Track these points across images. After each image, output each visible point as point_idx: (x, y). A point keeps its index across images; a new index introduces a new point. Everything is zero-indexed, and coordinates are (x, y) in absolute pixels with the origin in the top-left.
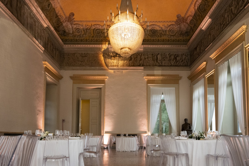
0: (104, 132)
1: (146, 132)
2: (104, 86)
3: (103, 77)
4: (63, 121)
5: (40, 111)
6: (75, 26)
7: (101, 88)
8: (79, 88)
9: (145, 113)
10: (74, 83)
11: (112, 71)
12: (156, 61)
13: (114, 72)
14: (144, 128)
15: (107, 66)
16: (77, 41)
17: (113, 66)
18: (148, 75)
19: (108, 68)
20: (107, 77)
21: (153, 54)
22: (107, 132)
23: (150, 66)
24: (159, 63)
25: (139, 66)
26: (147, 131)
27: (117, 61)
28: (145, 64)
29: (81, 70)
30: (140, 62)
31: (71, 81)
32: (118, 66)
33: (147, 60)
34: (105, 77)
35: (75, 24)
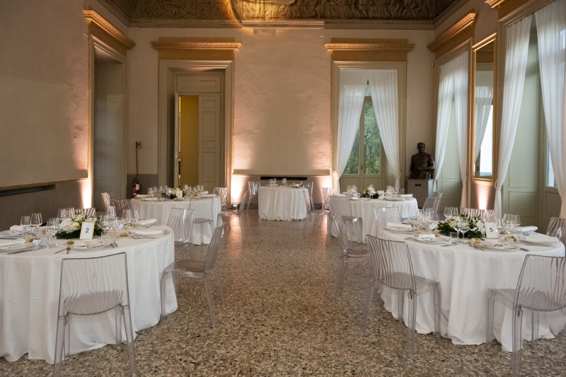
0: (232, 172)
1: (327, 173)
2: (232, 66)
3: (229, 44)
4: (138, 145)
5: (80, 128)
7: (224, 70)
8: (173, 70)
9: (326, 128)
10: (160, 58)
11: (250, 30)
12: (353, 6)
13: (255, 32)
14: (324, 162)
15: (238, 17)
17: (253, 18)
18: (334, 41)
19: (241, 22)
20: (239, 44)
22: (238, 172)
23: (339, 17)
24: (360, 11)
25: (315, 17)
26: (331, 169)
27: (262, 5)
28: (328, 14)
29: (177, 26)
30: (317, 9)
31: (155, 54)
32: (263, 18)
33: (332, 3)
34: (234, 44)
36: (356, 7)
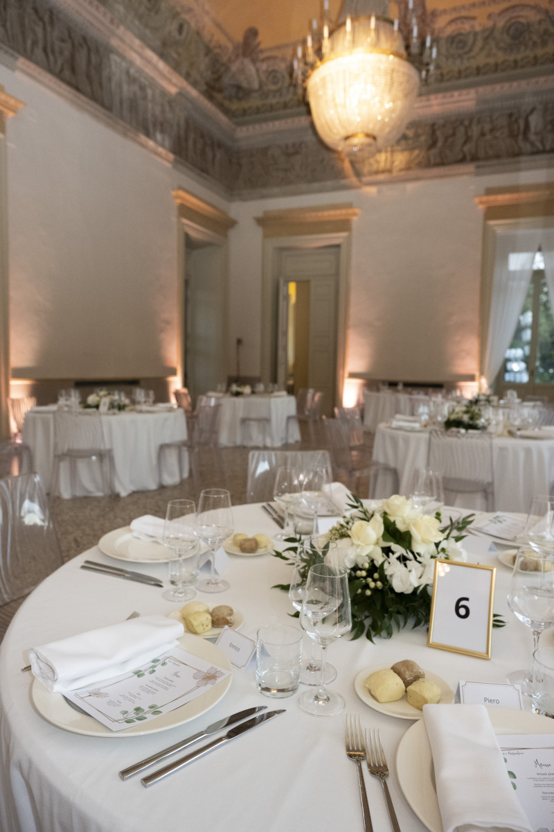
0: (346, 375)
1: (471, 378)
2: (349, 239)
3: (344, 211)
4: (239, 342)
5: (168, 322)
6: (264, 66)
7: (338, 246)
8: (282, 249)
9: (473, 317)
10: (266, 236)
11: (372, 190)
12: (520, 137)
13: (379, 192)
14: (469, 364)
15: (358, 174)
16: (272, 108)
17: (377, 172)
18: (490, 191)
19: (360, 181)
20: (357, 211)
21: (511, 115)
22: (352, 375)
23: (498, 156)
24: (532, 144)
25: (462, 160)
26: (477, 374)
27: (389, 154)
28: (481, 154)
29: (285, 195)
30: (466, 149)
31: (258, 232)
32: (390, 171)
33: (488, 137)
34: (350, 211)
35: (263, 60)
36: (526, 138)
